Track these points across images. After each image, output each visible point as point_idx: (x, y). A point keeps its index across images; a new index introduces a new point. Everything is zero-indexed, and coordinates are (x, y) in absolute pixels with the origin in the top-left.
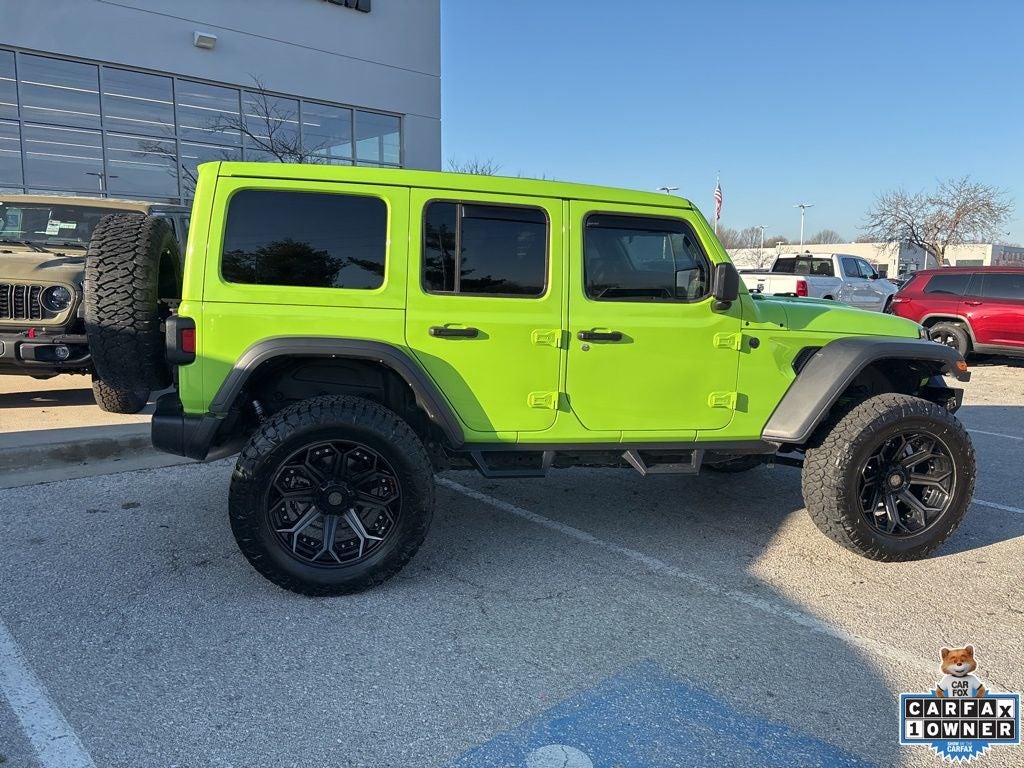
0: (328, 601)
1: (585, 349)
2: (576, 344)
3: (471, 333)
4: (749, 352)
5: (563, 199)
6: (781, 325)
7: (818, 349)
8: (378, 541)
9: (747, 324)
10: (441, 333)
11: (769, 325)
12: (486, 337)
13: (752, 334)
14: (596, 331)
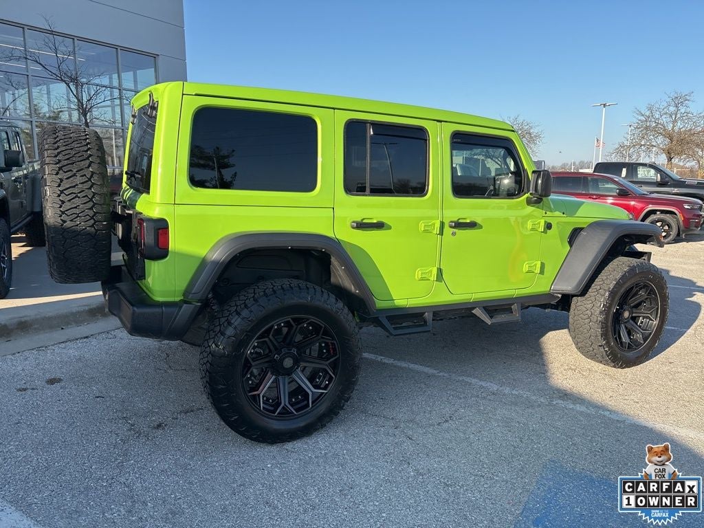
0: (289, 446)
1: (454, 234)
2: (448, 231)
3: (380, 226)
4: (546, 233)
5: (438, 121)
6: (563, 214)
7: (581, 229)
8: (323, 393)
9: (546, 213)
10: (361, 226)
11: (557, 213)
12: (389, 228)
13: (549, 220)
14: (460, 221)
